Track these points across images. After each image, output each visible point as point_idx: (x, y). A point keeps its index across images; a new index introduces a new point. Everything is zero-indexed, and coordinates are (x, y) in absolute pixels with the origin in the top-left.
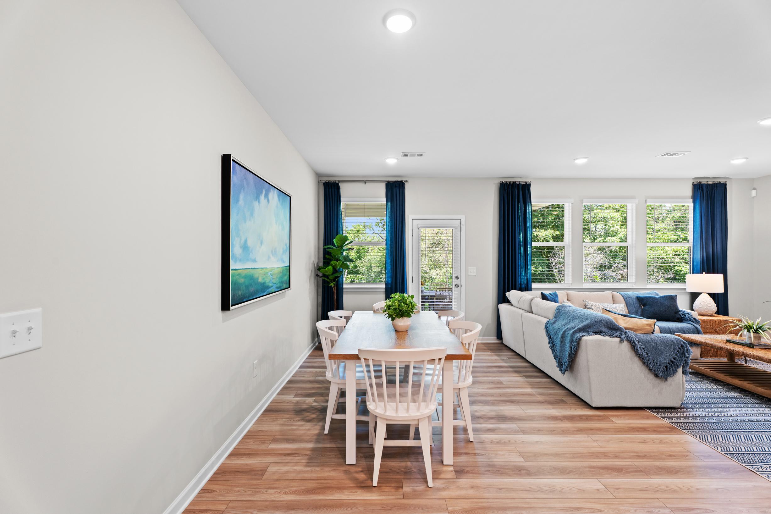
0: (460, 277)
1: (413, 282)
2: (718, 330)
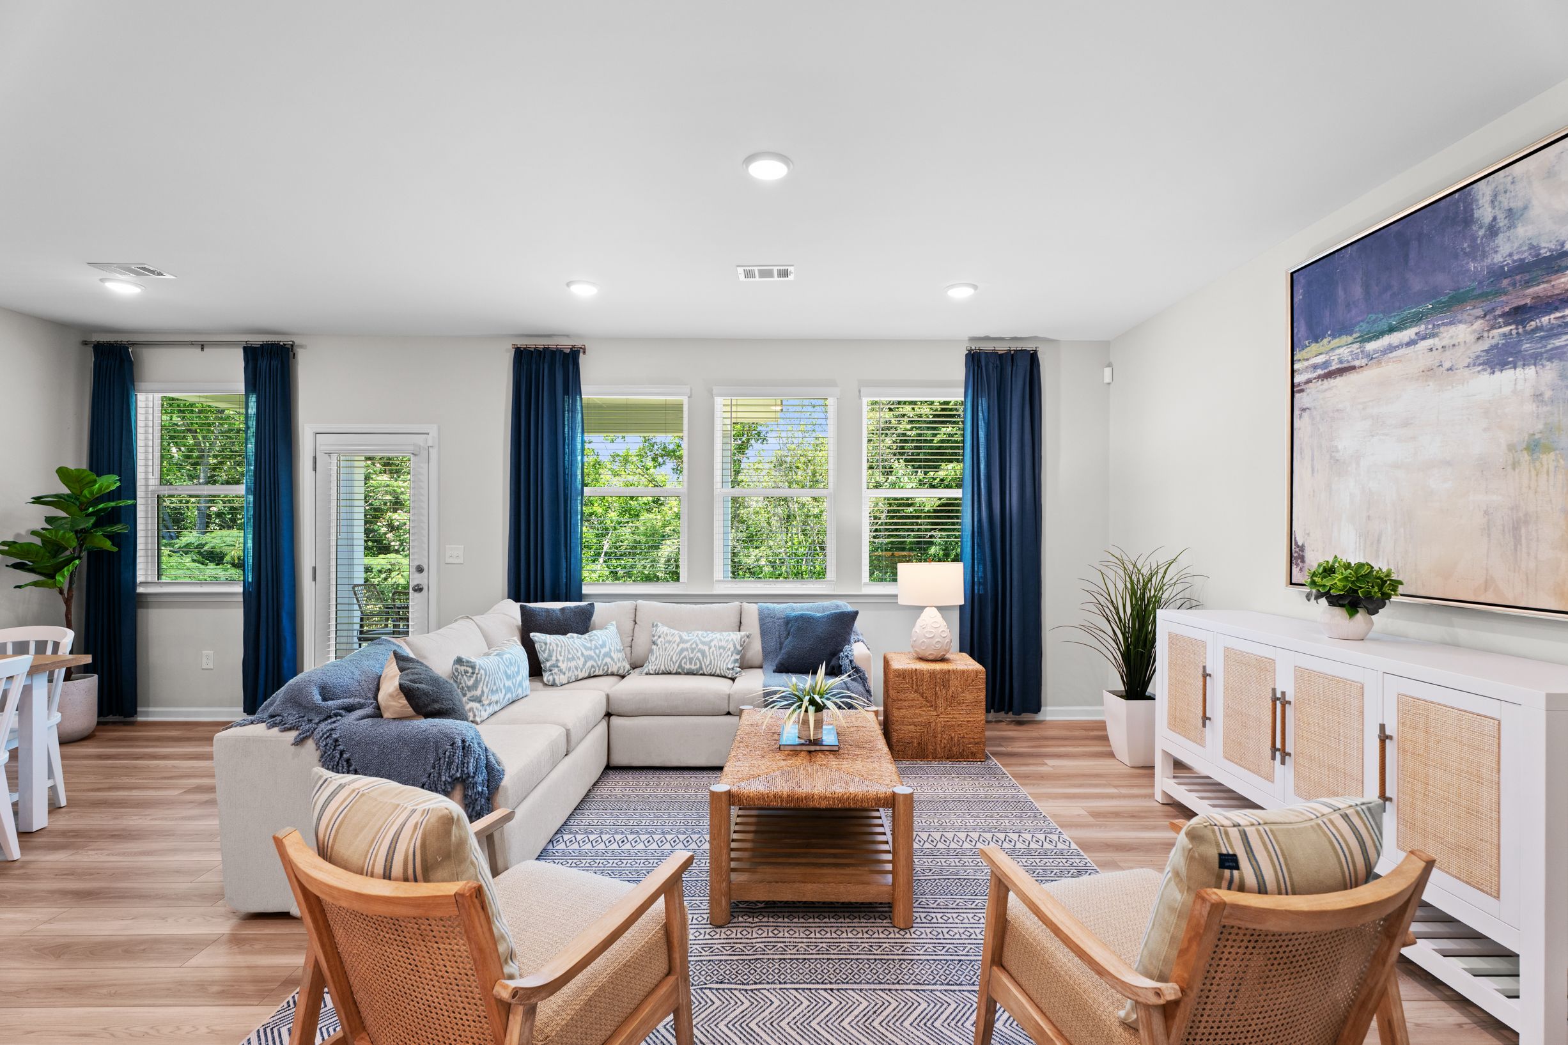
0: (425, 567)
1: (314, 579)
2: (929, 694)
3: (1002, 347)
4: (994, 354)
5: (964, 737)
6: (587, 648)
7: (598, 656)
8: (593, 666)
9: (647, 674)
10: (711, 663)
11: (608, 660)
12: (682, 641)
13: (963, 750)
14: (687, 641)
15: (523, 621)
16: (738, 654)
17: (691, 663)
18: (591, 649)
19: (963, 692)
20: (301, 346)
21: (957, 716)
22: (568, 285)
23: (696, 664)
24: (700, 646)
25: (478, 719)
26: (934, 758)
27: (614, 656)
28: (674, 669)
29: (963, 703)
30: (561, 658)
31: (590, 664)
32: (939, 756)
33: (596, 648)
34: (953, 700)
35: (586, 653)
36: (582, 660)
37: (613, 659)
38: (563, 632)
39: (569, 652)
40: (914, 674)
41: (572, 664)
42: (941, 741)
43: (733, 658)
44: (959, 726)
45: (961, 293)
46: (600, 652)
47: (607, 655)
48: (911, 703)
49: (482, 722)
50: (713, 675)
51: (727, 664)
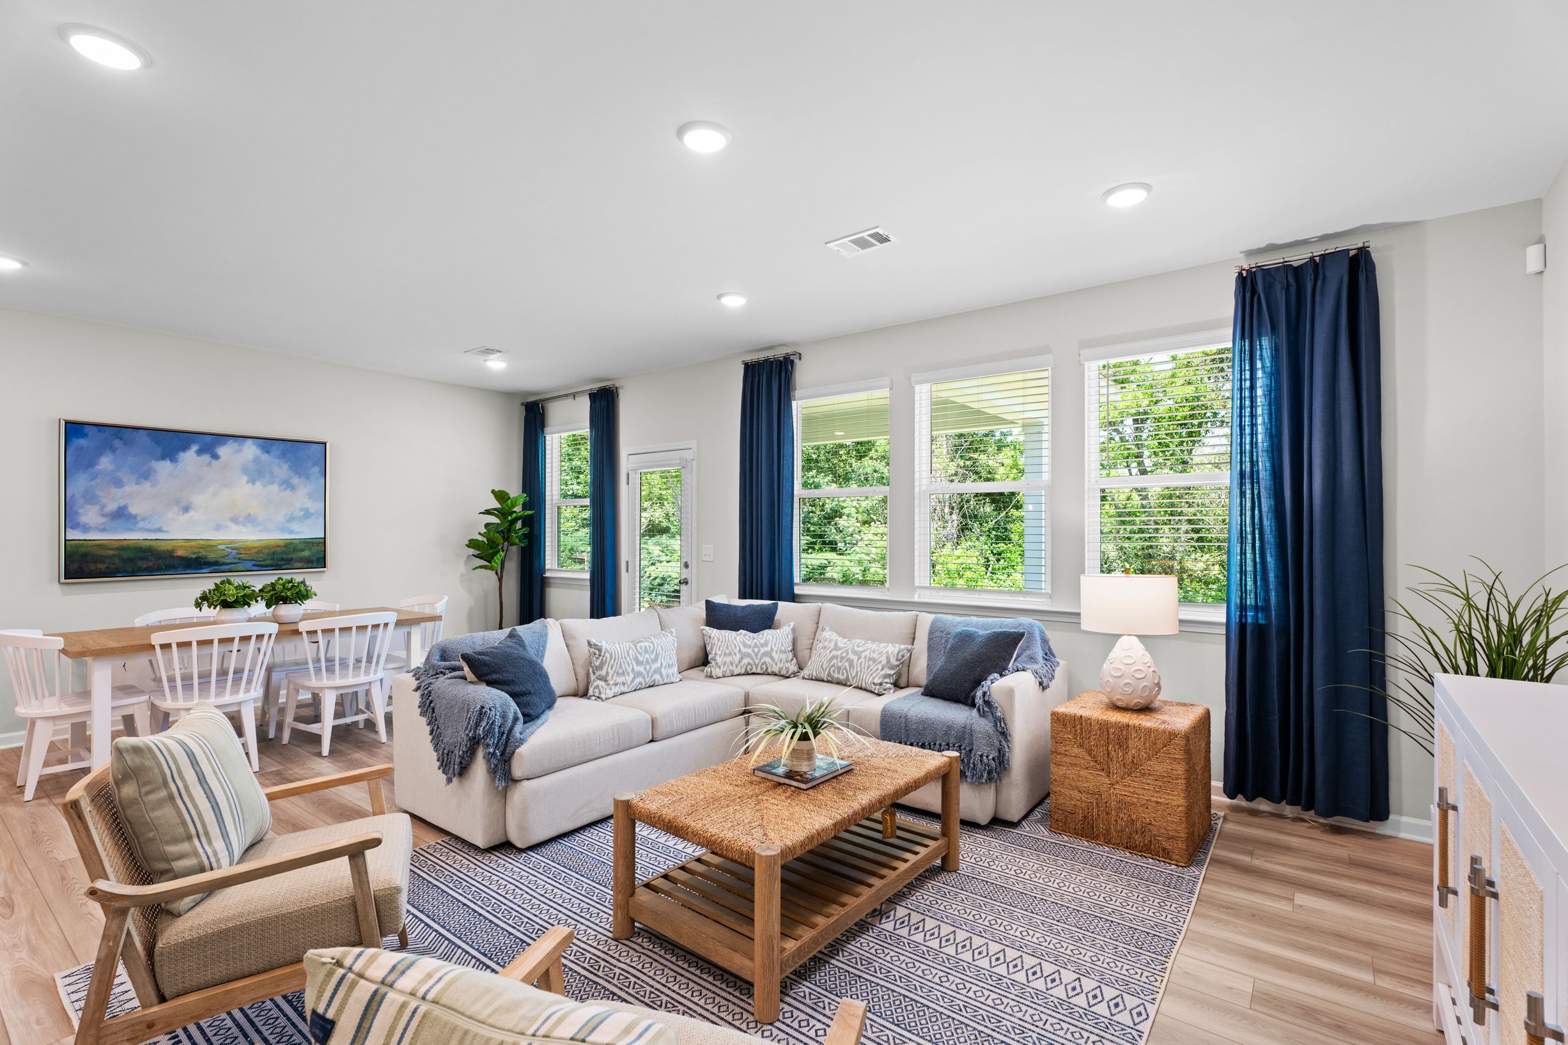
0: (690, 563)
1: (627, 571)
2: (1100, 752)
3: (1297, 257)
4: (1286, 268)
5: (1150, 824)
6: (745, 645)
7: (756, 655)
8: (749, 664)
9: (804, 678)
10: (856, 675)
11: (767, 659)
12: (836, 648)
13: (1150, 842)
14: (840, 649)
15: (707, 615)
16: (892, 668)
17: (839, 672)
18: (749, 646)
19: (1150, 759)
20: (622, 387)
21: (1140, 791)
22: (719, 297)
23: (843, 674)
24: (851, 656)
25: (603, 696)
26: (1108, 842)
27: (776, 656)
28: (825, 676)
29: (1149, 774)
30: (719, 652)
31: (746, 661)
32: (1113, 841)
33: (756, 646)
34: (1133, 767)
35: (744, 650)
36: (739, 656)
37: (773, 659)
38: (735, 628)
39: (727, 648)
40: (1077, 723)
41: (728, 659)
42: (1116, 821)
43: (883, 672)
44: (1142, 805)
45: (1127, 200)
46: (759, 651)
47: (768, 654)
48: (1074, 761)
49: (607, 699)
50: (861, 688)
51: (874, 678)
